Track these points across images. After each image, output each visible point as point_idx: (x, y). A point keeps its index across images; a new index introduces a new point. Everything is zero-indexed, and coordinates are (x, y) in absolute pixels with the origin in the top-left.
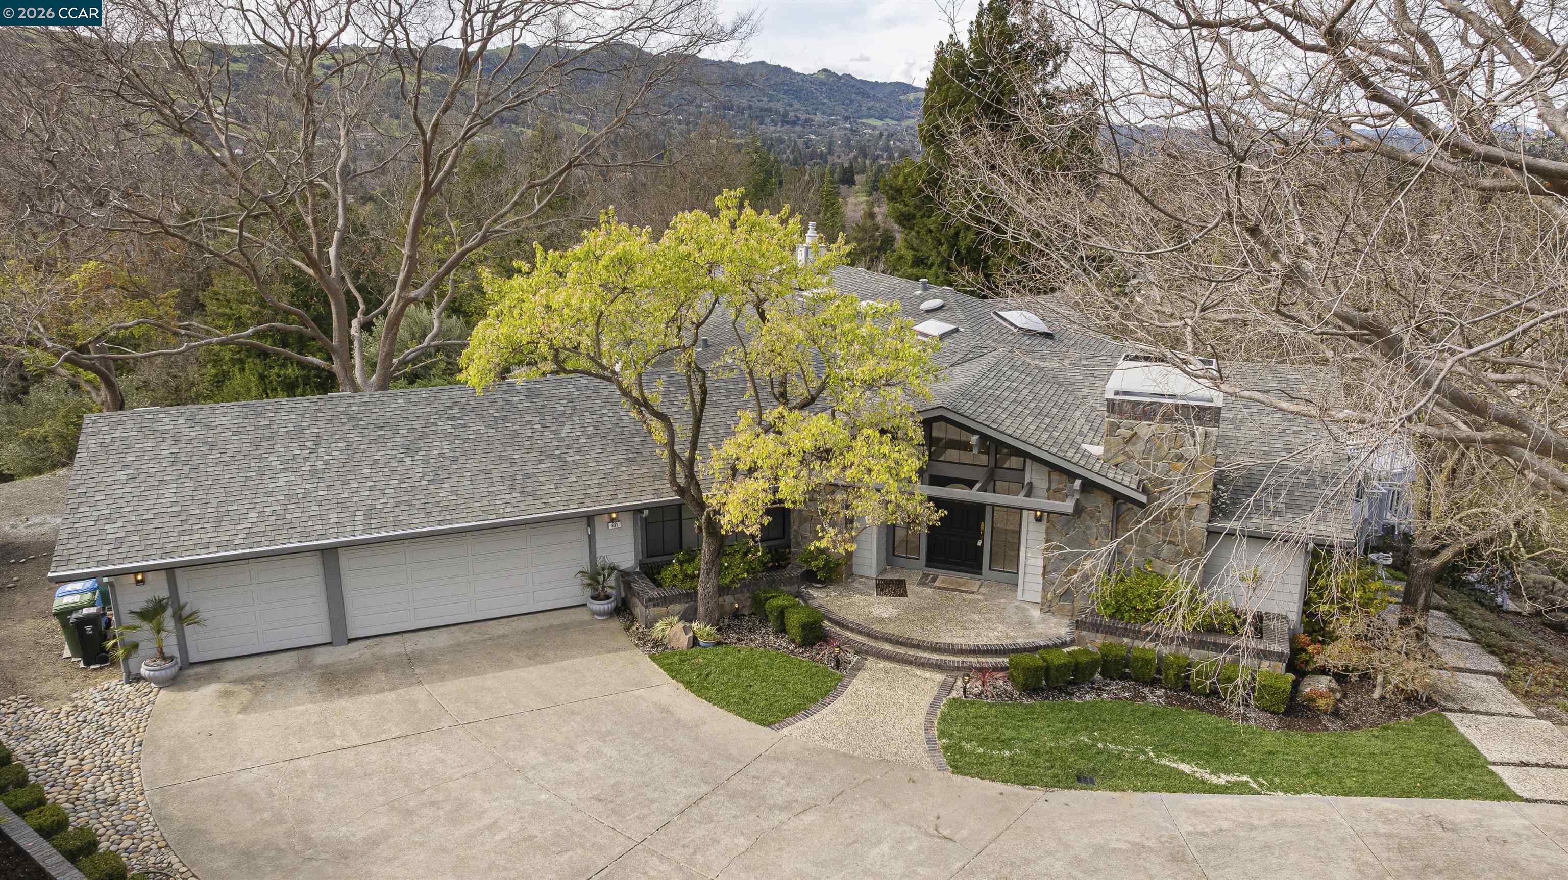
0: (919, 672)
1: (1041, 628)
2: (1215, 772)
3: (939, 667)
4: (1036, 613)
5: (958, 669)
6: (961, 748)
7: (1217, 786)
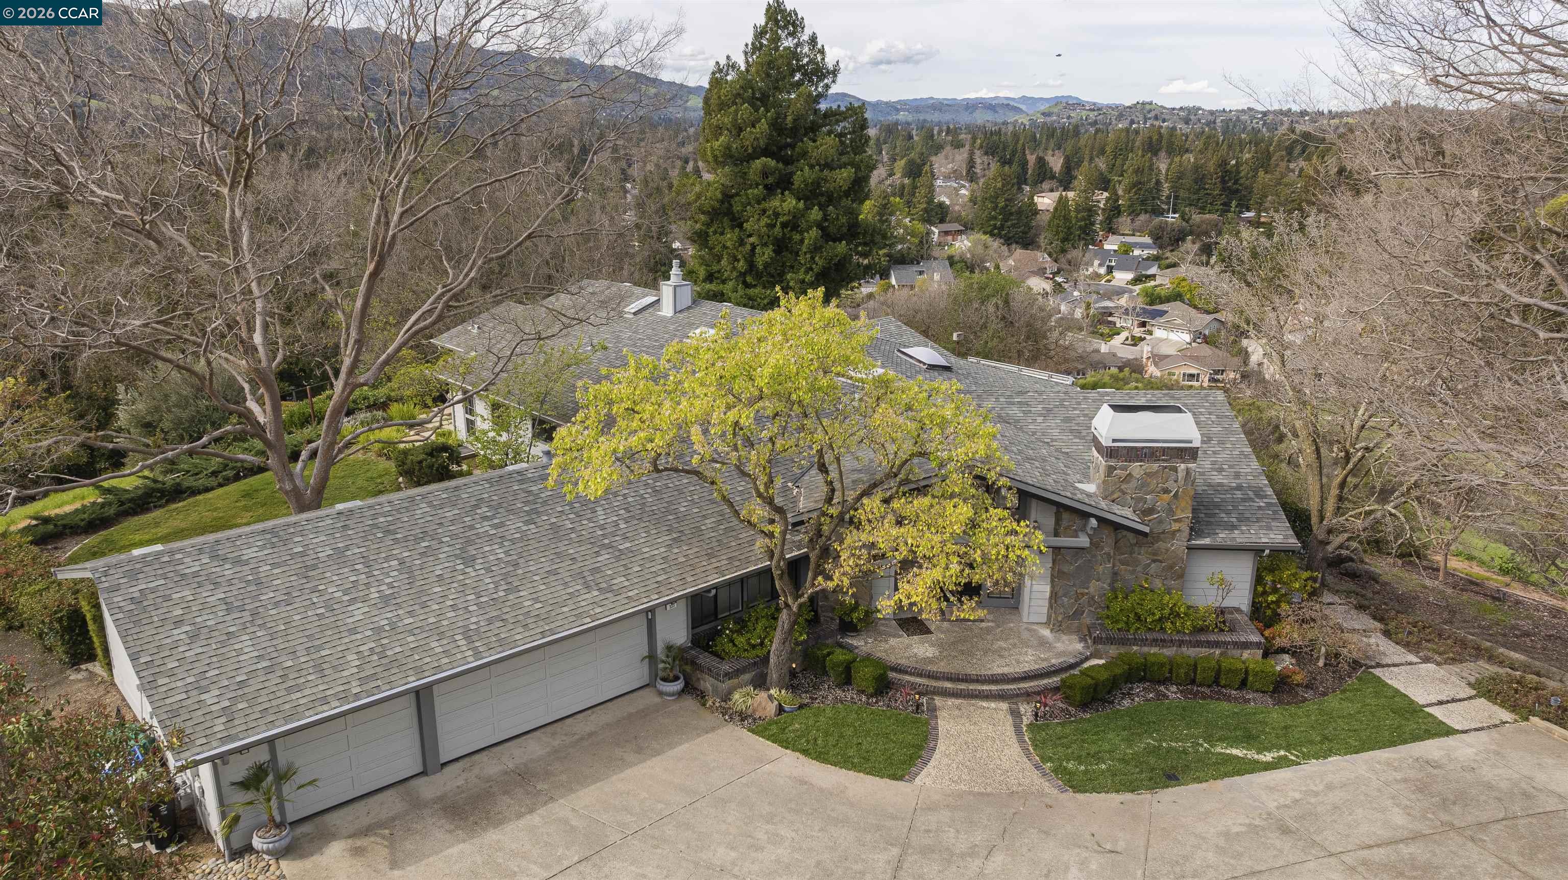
0: (985, 704)
1: (1060, 646)
2: (1259, 752)
3: (1001, 696)
4: (1046, 632)
5: (1017, 695)
6: (1065, 768)
7: (1268, 763)
